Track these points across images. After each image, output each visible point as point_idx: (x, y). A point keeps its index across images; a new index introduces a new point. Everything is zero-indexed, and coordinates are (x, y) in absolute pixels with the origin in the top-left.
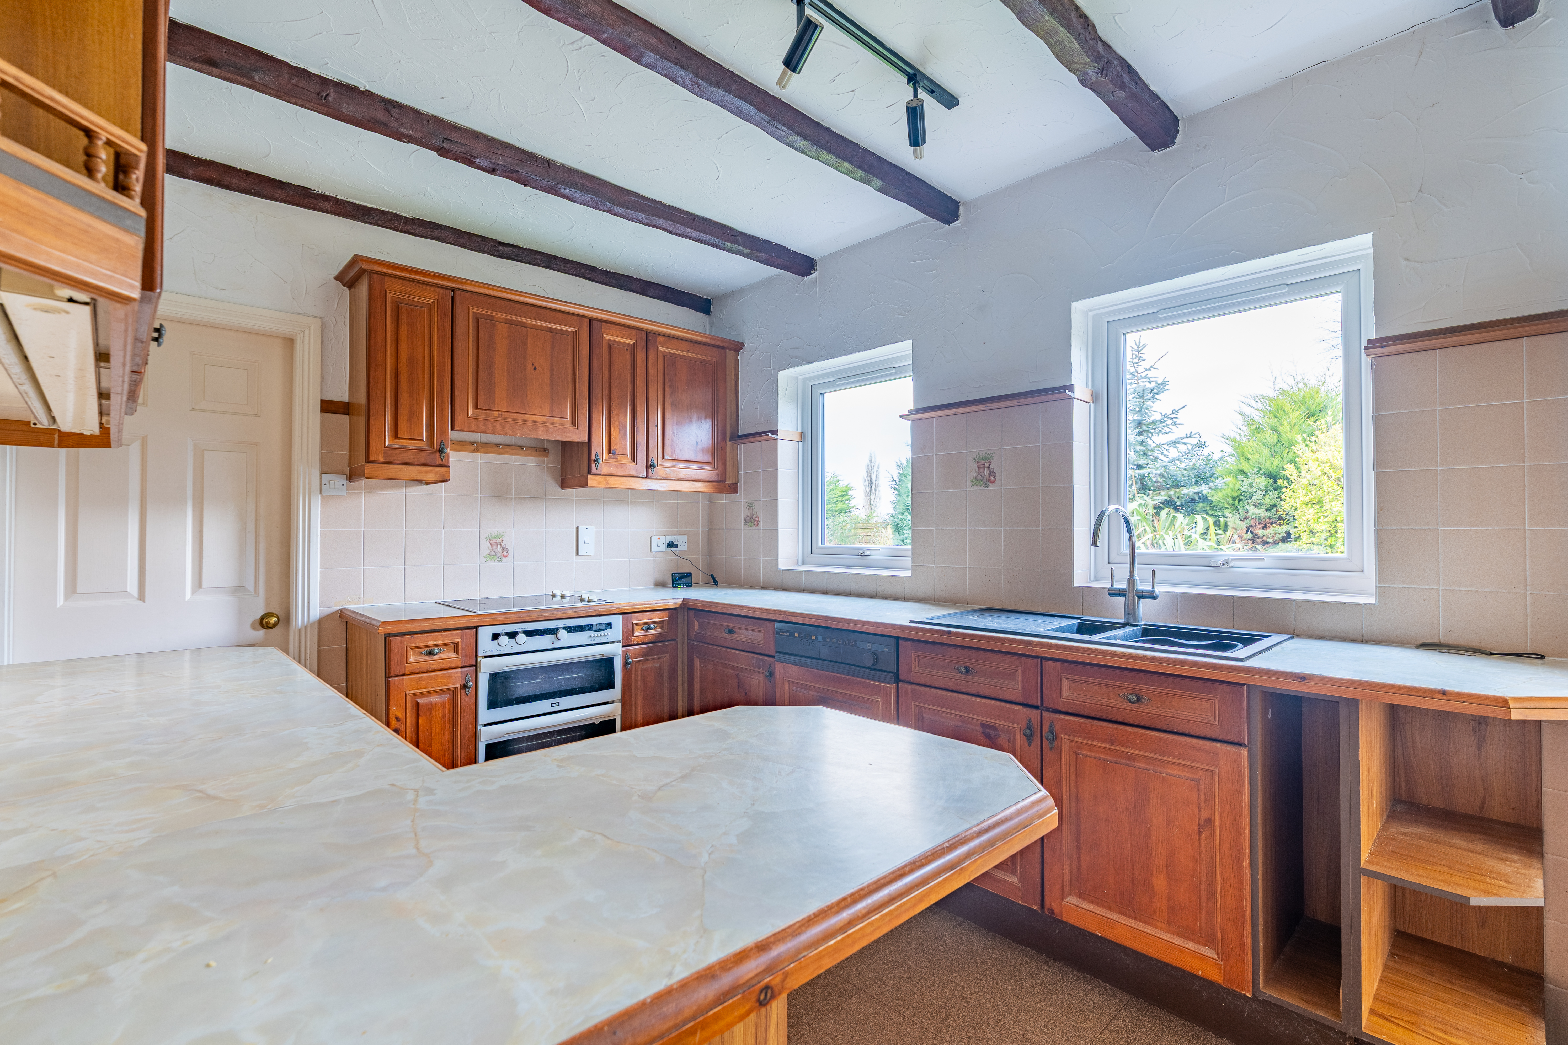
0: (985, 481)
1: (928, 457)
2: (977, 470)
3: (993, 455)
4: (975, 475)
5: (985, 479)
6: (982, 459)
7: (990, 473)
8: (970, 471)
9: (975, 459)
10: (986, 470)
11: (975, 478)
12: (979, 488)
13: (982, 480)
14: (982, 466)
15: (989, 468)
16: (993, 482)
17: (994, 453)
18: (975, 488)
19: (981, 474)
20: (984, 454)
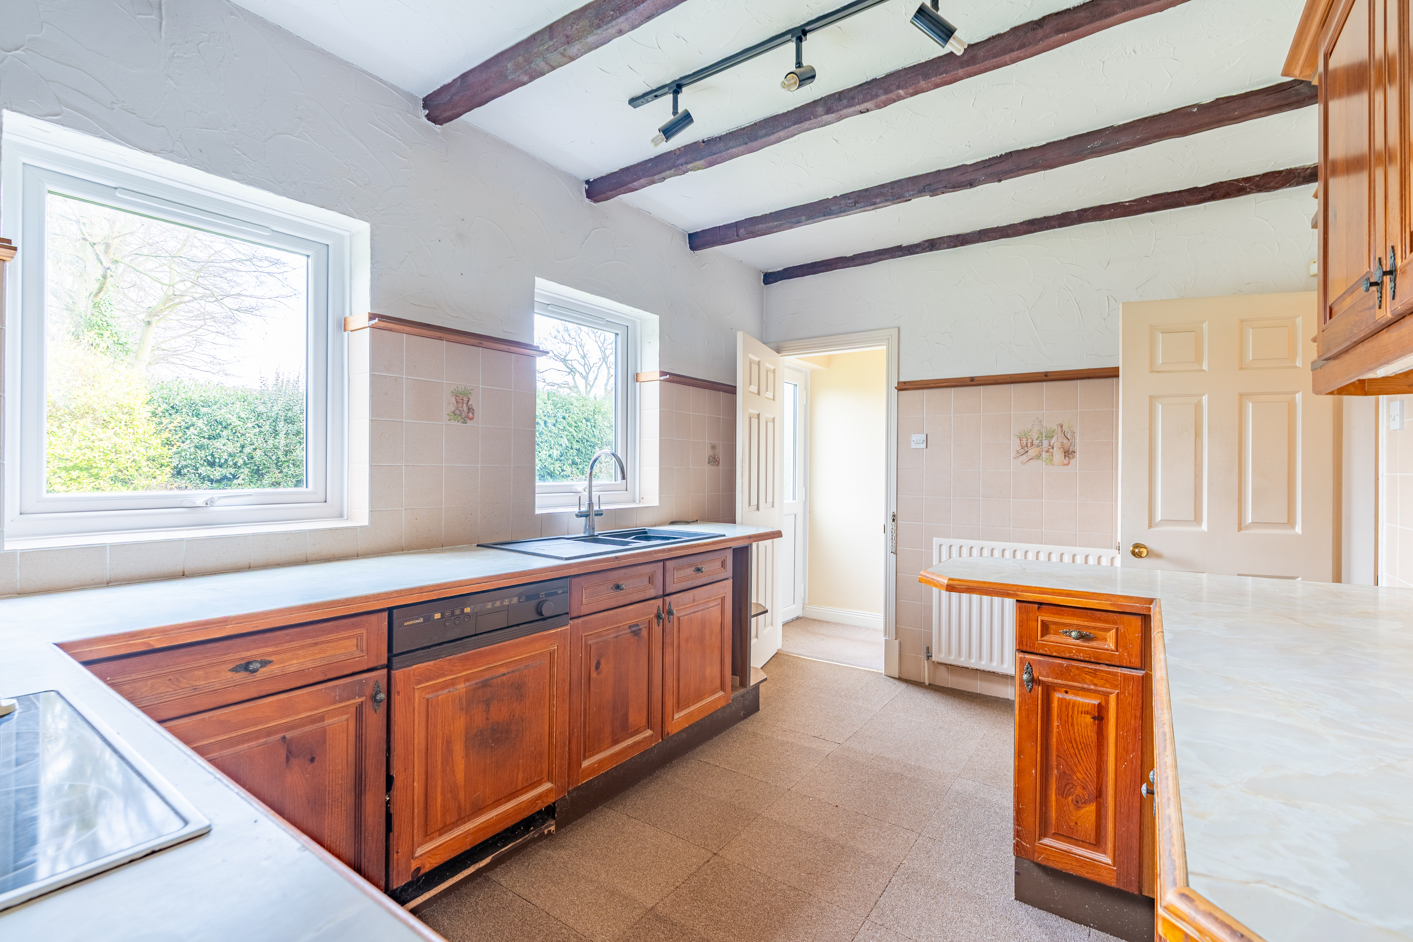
0: (463, 416)
1: (396, 379)
2: (455, 404)
3: (472, 392)
4: (453, 409)
5: (463, 415)
6: (461, 394)
7: (469, 409)
8: (448, 403)
9: (453, 392)
10: (465, 405)
11: (453, 413)
12: (456, 423)
13: (460, 415)
14: (460, 401)
15: (467, 404)
16: (471, 419)
17: (473, 390)
18: (452, 423)
19: (460, 408)
20: (463, 389)
